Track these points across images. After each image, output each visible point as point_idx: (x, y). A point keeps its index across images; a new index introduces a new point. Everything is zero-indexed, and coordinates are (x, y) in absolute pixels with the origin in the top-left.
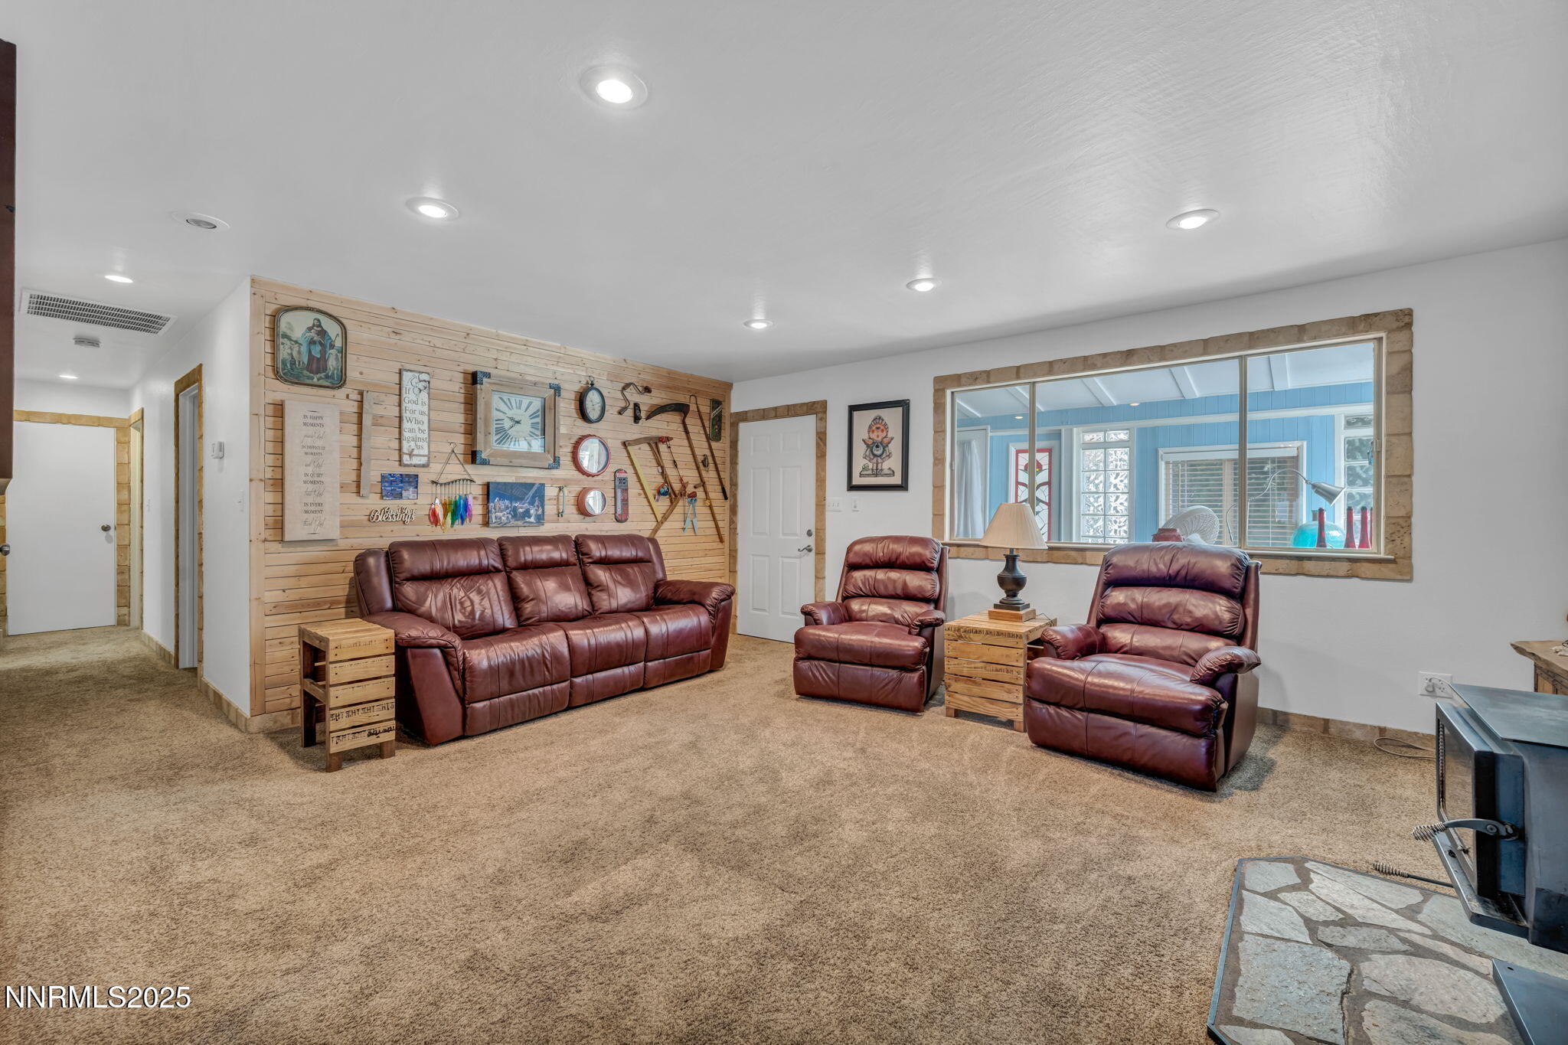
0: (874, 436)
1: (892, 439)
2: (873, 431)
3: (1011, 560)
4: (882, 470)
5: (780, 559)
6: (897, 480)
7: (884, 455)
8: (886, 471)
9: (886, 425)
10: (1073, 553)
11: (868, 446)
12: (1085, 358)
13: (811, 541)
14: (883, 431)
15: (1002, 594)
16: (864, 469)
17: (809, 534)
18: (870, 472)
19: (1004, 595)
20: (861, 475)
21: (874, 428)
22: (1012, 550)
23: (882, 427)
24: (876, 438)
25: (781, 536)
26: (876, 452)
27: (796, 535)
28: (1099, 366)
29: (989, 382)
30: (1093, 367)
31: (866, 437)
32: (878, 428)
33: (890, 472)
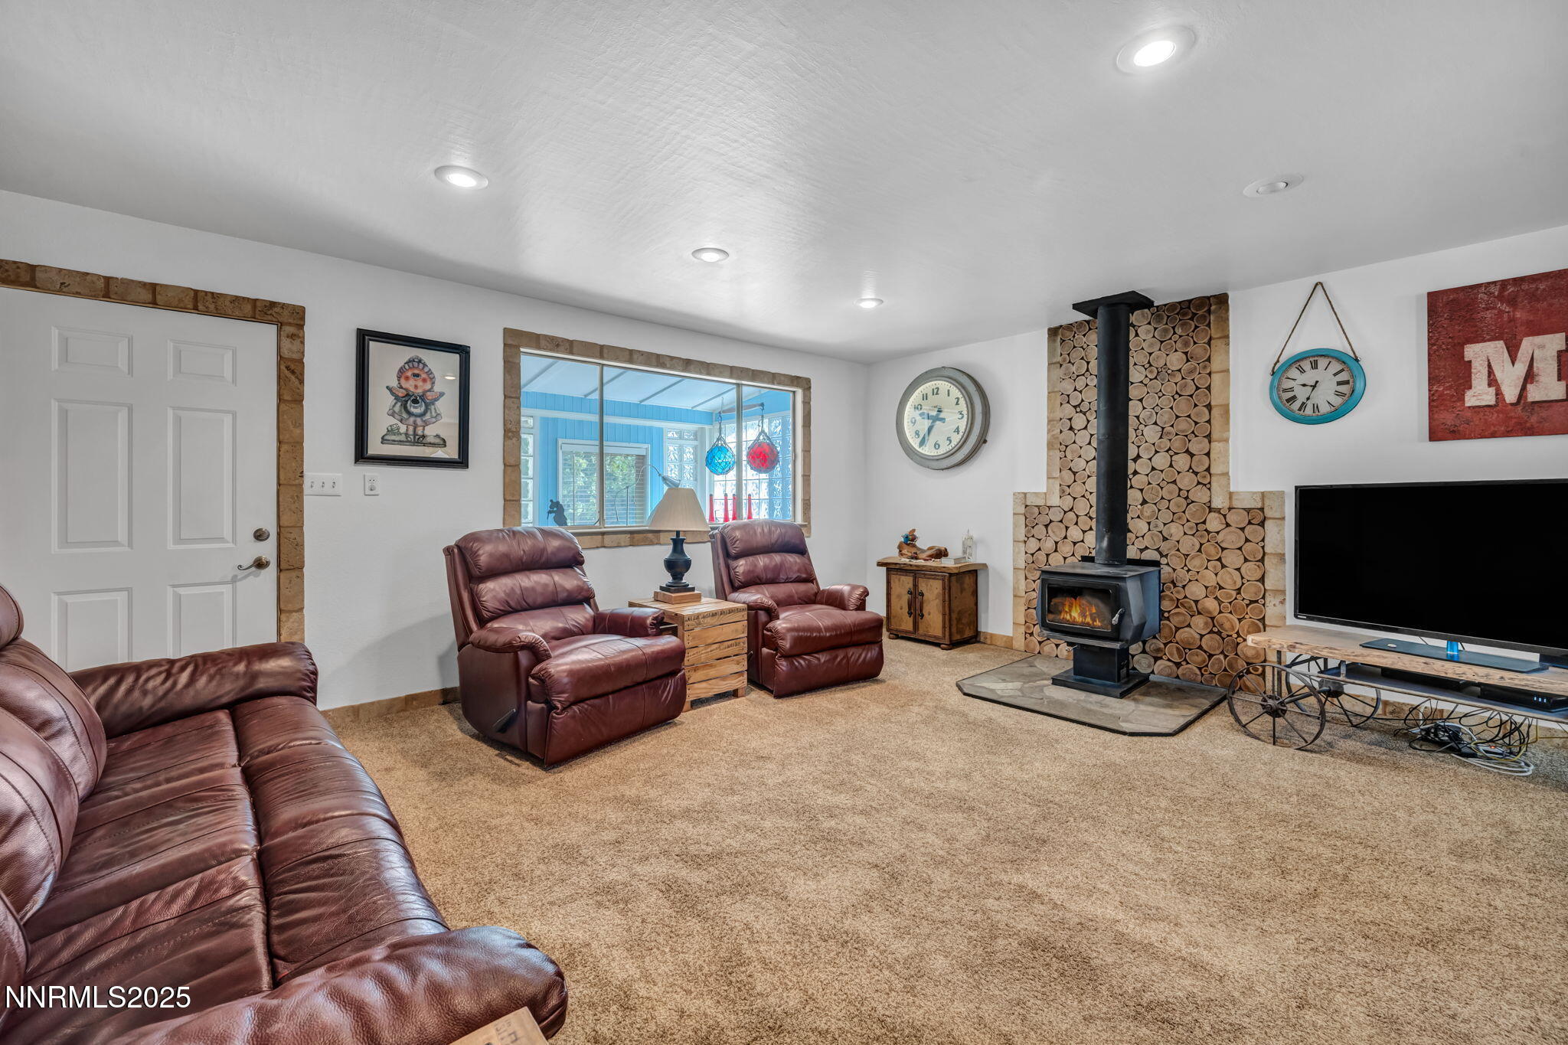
0: (410, 385)
1: (442, 394)
2: (407, 378)
3: (678, 543)
4: (424, 436)
5: (170, 590)
6: (451, 452)
7: (428, 417)
8: (430, 439)
9: (430, 372)
10: (650, 535)
11: (397, 398)
12: (658, 356)
13: (268, 550)
14: (424, 380)
15: (667, 578)
16: (390, 431)
17: (260, 535)
18: (403, 438)
19: (670, 579)
20: (384, 440)
21: (409, 374)
22: (678, 533)
23: (424, 376)
24: (412, 389)
25: (171, 546)
26: (412, 410)
27: (221, 540)
28: (668, 366)
29: (571, 353)
30: (663, 366)
31: (394, 383)
32: (417, 375)
33: (437, 441)
